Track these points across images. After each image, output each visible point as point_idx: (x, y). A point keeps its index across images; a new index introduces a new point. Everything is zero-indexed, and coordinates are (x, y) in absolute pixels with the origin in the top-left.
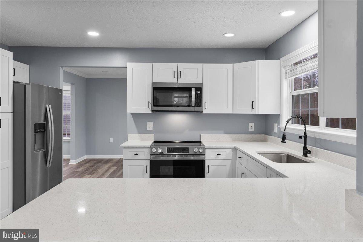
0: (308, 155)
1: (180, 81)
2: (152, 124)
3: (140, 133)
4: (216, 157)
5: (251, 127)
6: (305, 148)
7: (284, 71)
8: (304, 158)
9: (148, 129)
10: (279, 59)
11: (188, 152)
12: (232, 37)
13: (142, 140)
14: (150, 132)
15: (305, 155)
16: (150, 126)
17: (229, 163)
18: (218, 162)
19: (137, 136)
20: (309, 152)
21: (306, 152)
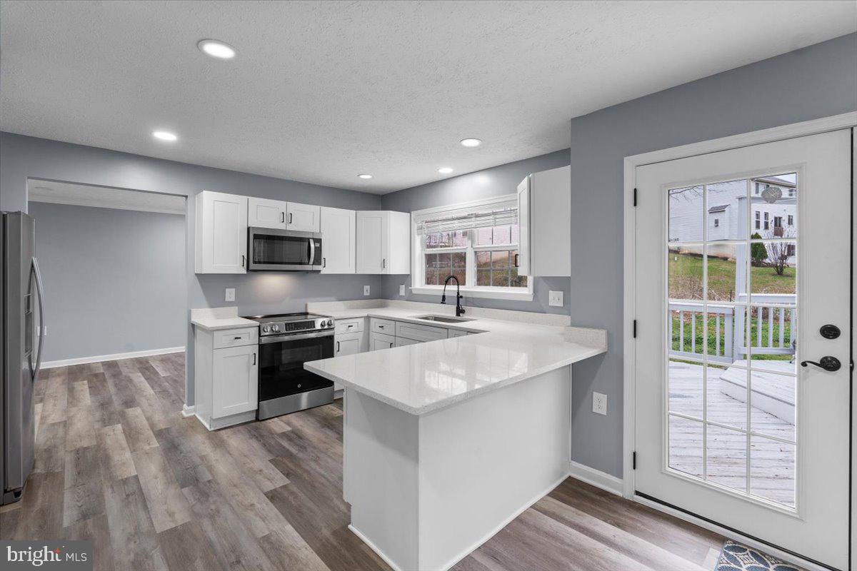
0: (461, 314)
1: (290, 227)
2: (233, 290)
3: (212, 306)
4: (347, 330)
5: (367, 290)
6: (458, 308)
7: (415, 226)
8: (459, 318)
9: (227, 299)
10: (409, 212)
11: (314, 327)
12: (369, 179)
13: (218, 317)
14: (230, 304)
15: (458, 314)
16: (230, 294)
17: (361, 335)
18: (349, 336)
19: (208, 311)
20: (463, 312)
21: (460, 311)
